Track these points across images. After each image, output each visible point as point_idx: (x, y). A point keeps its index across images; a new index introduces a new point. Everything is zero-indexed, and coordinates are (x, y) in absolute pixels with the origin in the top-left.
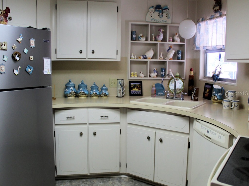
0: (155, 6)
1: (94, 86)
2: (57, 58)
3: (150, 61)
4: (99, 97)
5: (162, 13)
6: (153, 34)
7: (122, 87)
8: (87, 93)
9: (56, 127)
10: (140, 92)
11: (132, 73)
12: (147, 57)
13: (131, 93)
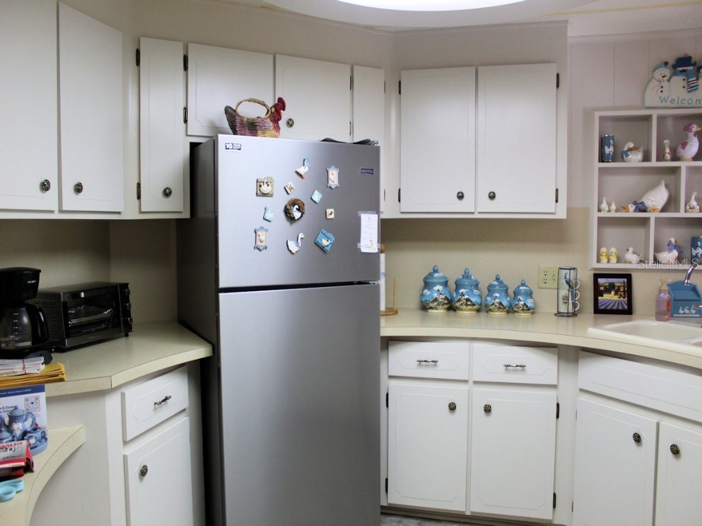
0: (672, 61)
1: (496, 283)
2: (402, 213)
3: (657, 219)
4: (508, 312)
5: (695, 79)
6: (666, 141)
7: (572, 289)
8: (476, 301)
9: (390, 384)
10: (625, 305)
11: (603, 250)
12: (646, 208)
13: (599, 305)
